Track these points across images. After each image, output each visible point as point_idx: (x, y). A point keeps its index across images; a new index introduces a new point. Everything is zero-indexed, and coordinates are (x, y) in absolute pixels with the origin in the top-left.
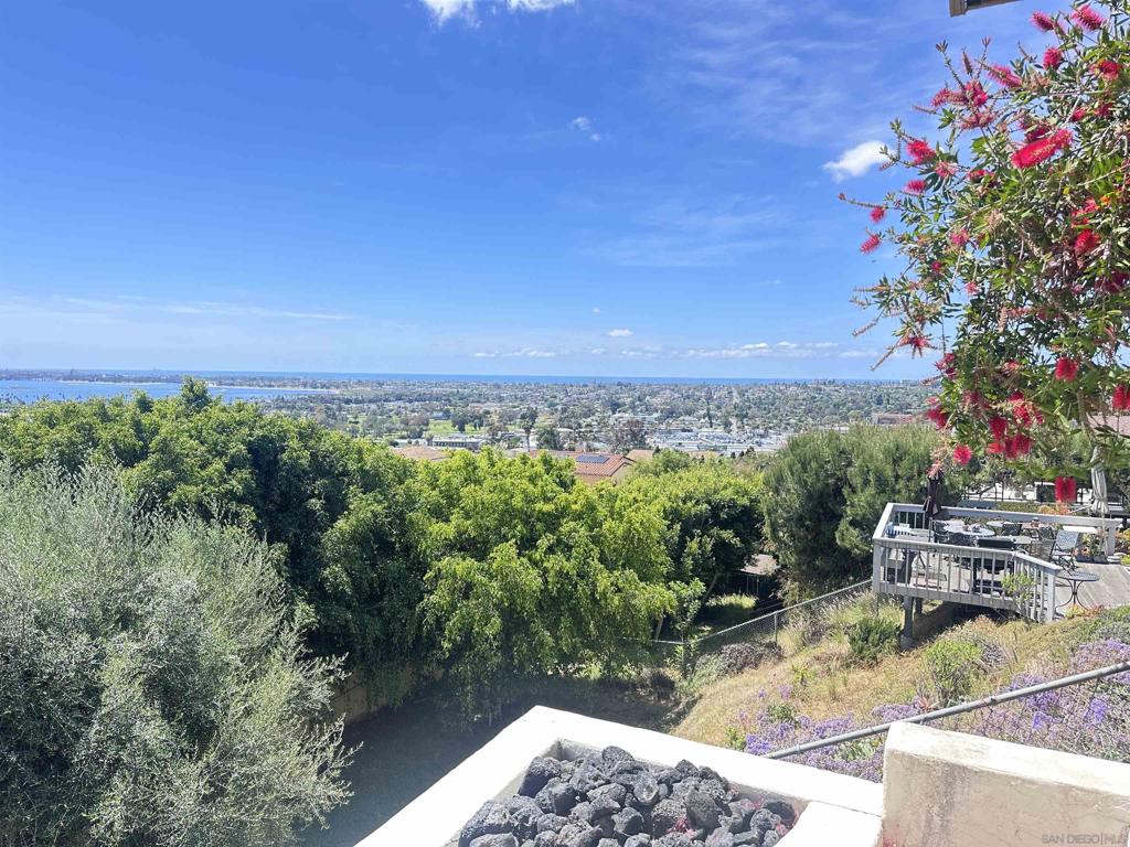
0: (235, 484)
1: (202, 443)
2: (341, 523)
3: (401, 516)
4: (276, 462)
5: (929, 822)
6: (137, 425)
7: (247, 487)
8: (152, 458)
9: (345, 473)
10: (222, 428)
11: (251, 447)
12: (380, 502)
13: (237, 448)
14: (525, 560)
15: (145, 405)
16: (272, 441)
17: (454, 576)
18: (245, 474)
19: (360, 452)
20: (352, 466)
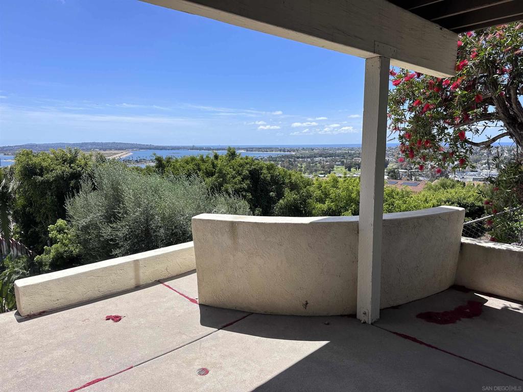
0: (245, 185)
1: (234, 170)
2: (281, 201)
3: (305, 201)
4: (259, 178)
6: (213, 164)
8: (217, 175)
9: (283, 183)
10: (241, 165)
11: (250, 172)
12: (296, 195)
13: (246, 172)
15: (216, 157)
16: (258, 171)
18: (248, 182)
19: (290, 175)
20: (287, 181)
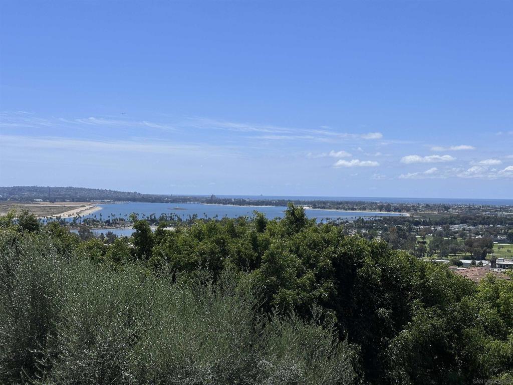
0: (322, 291)
1: (300, 256)
2: (405, 333)
4: (354, 275)
6: (254, 240)
8: (264, 266)
11: (334, 260)
13: (325, 262)
15: (261, 224)
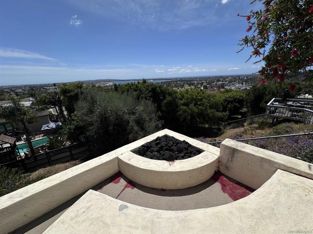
1: (145, 88)
2: (165, 101)
3: (174, 100)
4: (156, 91)
5: (228, 159)
6: (137, 86)
7: (151, 95)
8: (138, 91)
9: (166, 93)
12: (171, 98)
13: (150, 89)
14: (195, 107)
16: (155, 88)
17: (183, 109)
18: (151, 93)
